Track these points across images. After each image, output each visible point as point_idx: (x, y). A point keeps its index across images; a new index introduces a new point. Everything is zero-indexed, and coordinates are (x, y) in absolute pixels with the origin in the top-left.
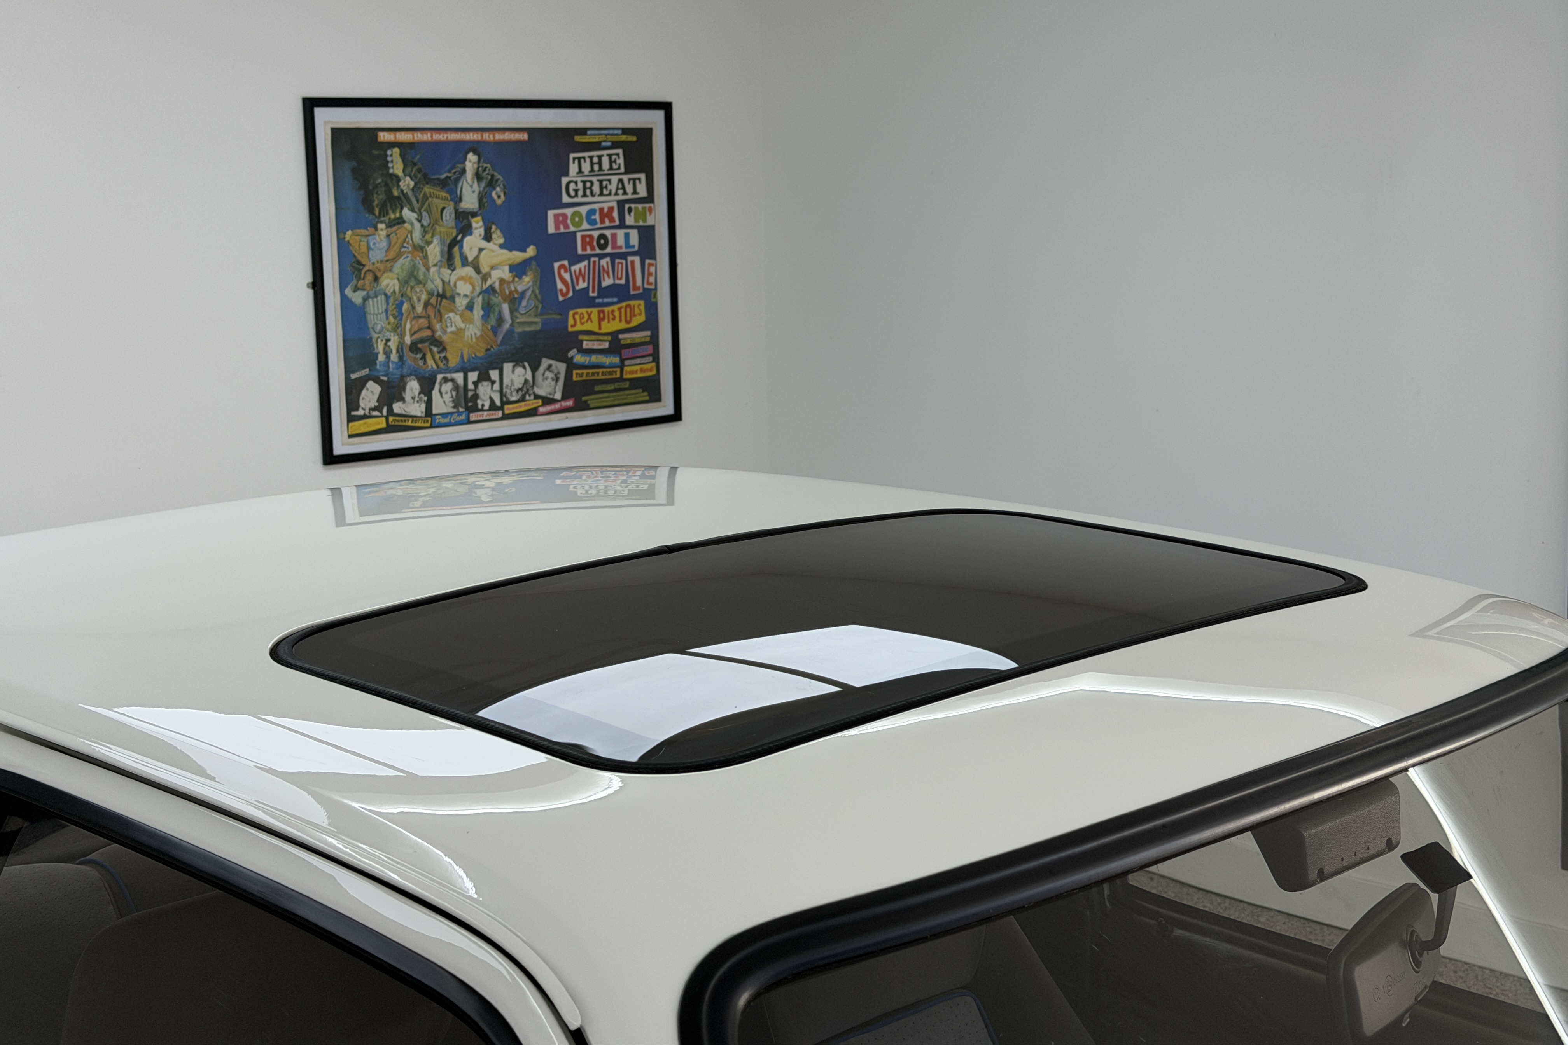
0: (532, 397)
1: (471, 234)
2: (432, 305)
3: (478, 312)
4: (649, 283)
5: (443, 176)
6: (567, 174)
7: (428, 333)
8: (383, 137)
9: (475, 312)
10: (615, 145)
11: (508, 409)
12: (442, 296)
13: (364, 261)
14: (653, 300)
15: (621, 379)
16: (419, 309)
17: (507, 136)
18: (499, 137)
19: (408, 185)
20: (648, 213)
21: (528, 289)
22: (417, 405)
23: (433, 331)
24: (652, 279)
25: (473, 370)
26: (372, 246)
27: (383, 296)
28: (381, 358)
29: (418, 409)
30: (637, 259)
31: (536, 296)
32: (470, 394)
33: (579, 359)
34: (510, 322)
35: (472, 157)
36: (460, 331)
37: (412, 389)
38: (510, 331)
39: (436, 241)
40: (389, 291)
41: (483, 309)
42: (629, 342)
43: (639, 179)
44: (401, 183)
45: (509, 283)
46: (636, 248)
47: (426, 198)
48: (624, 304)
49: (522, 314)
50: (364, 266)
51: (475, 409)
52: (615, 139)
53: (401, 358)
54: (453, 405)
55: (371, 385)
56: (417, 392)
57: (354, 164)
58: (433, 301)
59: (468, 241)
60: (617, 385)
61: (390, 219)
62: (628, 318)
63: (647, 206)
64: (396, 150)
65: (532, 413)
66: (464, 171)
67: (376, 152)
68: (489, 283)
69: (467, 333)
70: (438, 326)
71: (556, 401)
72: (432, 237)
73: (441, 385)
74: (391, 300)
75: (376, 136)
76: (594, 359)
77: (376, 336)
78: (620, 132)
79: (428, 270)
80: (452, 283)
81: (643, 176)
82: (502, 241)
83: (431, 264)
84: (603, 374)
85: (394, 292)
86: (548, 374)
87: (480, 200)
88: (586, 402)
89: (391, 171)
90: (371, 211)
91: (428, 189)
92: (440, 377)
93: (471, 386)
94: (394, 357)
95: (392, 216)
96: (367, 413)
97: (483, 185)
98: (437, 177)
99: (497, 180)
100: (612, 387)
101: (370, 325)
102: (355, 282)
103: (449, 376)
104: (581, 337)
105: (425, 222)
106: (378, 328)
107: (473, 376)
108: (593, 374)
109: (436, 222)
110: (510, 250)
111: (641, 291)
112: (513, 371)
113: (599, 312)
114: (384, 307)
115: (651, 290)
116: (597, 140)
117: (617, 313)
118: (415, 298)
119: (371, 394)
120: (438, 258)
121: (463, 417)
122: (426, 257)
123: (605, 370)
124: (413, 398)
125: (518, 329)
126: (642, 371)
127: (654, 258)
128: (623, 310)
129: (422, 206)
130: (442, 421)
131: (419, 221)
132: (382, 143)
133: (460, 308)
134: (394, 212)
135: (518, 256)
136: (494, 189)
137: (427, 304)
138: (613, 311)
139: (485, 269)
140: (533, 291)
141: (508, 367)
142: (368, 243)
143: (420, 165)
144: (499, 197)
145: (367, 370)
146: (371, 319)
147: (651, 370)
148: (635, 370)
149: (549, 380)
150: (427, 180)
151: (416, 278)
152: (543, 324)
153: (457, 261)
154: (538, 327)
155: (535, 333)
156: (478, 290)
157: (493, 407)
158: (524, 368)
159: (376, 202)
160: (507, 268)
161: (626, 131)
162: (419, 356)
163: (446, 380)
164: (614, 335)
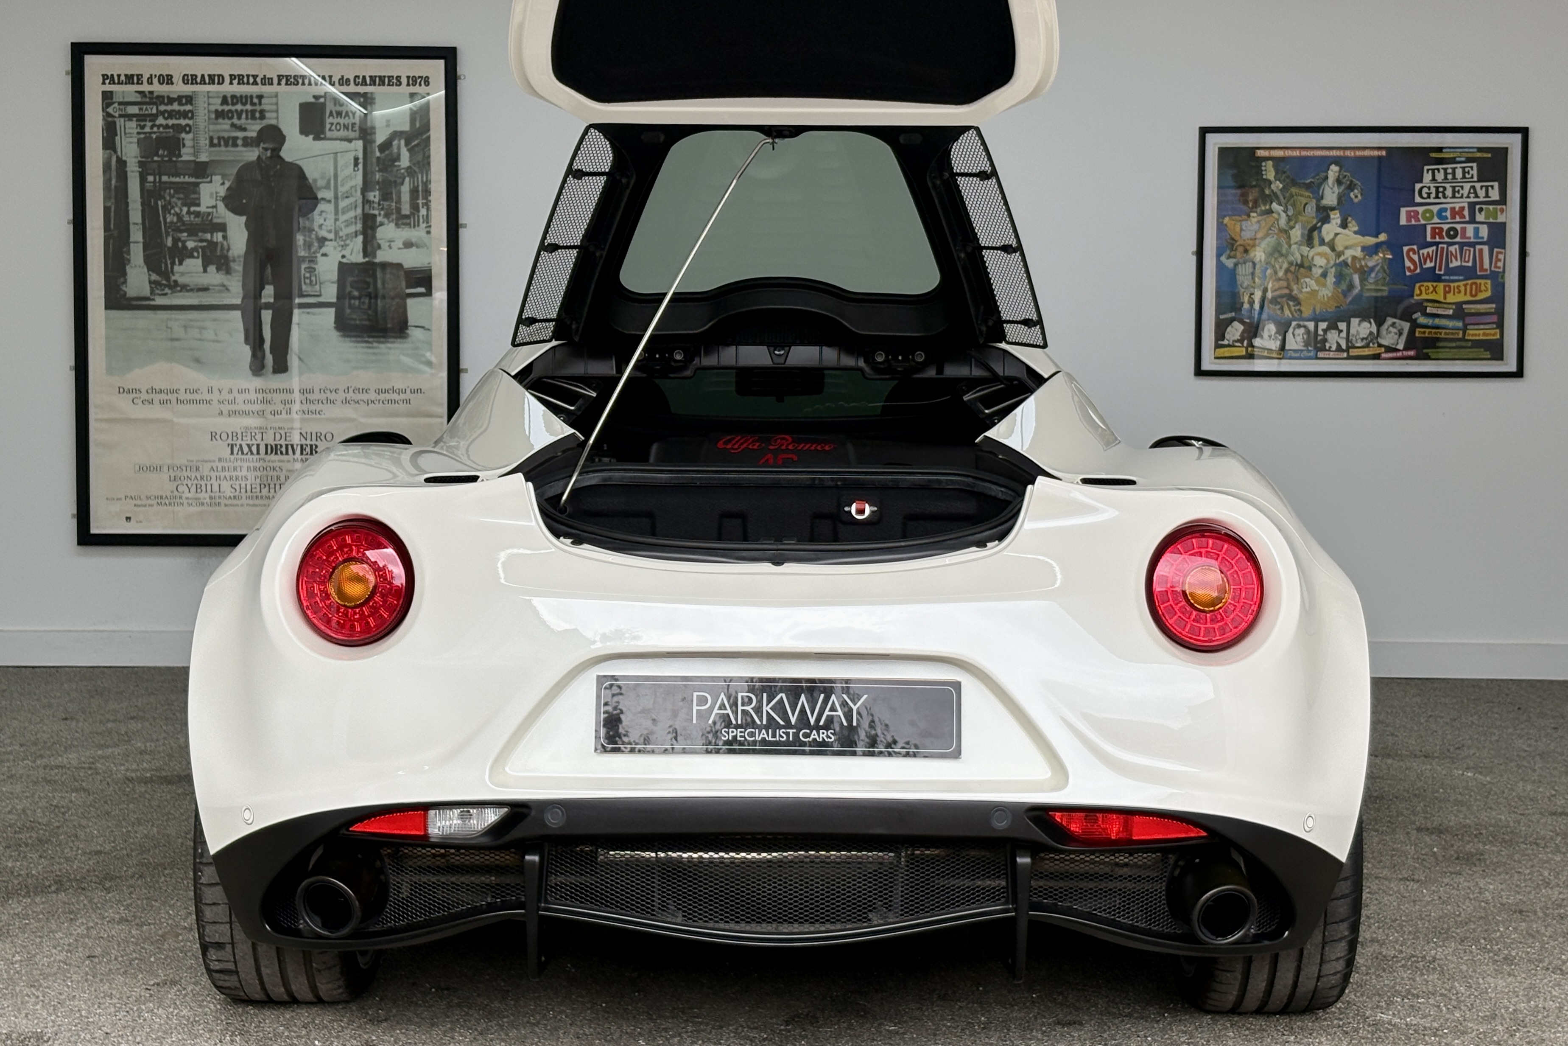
0: (1376, 345)
1: (1329, 222)
2: (1291, 272)
3: (1331, 279)
4: (1496, 267)
5: (1308, 181)
6: (1421, 181)
7: (1287, 291)
8: (1260, 153)
9: (1328, 279)
10: (1469, 160)
11: (1353, 352)
12: (1301, 266)
13: (1237, 238)
14: (1500, 280)
15: (1463, 339)
16: (1281, 274)
17: (1367, 153)
18: (1359, 153)
19: (1278, 187)
20: (1499, 213)
21: (1378, 265)
22: (1273, 342)
23: (1291, 290)
24: (1500, 264)
25: (1324, 321)
26: (1244, 227)
27: (1251, 264)
28: (1246, 306)
29: (1275, 345)
30: (1486, 249)
31: (1384, 271)
32: (1319, 338)
33: (1422, 320)
34: (1359, 288)
35: (1334, 168)
36: (1314, 293)
37: (1269, 330)
38: (1359, 296)
39: (1297, 226)
40: (1257, 260)
41: (1335, 277)
42: (1473, 311)
43: (1492, 187)
44: (1273, 186)
45: (1360, 260)
46: (1485, 239)
47: (1292, 196)
48: (1470, 282)
49: (1371, 283)
50: (1236, 241)
51: (1323, 349)
52: (1470, 155)
53: (1262, 307)
54: (1303, 344)
55: (1236, 324)
56: (1273, 333)
57: (1235, 171)
58: (1293, 269)
59: (1326, 227)
60: (1458, 343)
61: (1261, 210)
62: (1474, 292)
63: (1499, 207)
64: (1270, 163)
65: (1377, 357)
66: (1327, 178)
67: (1253, 164)
68: (1342, 258)
69: (1320, 294)
70: (1295, 287)
71: (1399, 350)
72: (1296, 222)
73: (1294, 329)
74: (1258, 266)
75: (1254, 153)
76: (1437, 321)
77: (1242, 290)
78: (1475, 150)
79: (1290, 246)
80: (1310, 258)
81: (1496, 184)
82: (1356, 229)
83: (1292, 242)
84: (1446, 334)
85: (1260, 261)
86: (1391, 329)
87: (1340, 198)
88: (1427, 354)
89: (1264, 177)
90: (1246, 202)
91: (1294, 190)
92: (1294, 323)
93: (1320, 332)
94: (1257, 306)
95: (1263, 208)
96: (1231, 343)
97: (1342, 188)
98: (1302, 181)
99: (1355, 185)
100: (1454, 345)
101: (1239, 283)
102: (1228, 252)
103: (1302, 323)
104: (1425, 304)
105: (1290, 213)
106: (1245, 285)
107: (1323, 325)
108: (1435, 333)
109: (1299, 213)
110: (1363, 236)
111: (1489, 272)
112: (1359, 325)
113: (1445, 287)
114: (1251, 270)
115: (1499, 272)
116: (1452, 156)
117: (1462, 289)
118: (1277, 266)
119: (1235, 331)
120: (1299, 238)
121: (1312, 354)
122: (1289, 237)
123: (1447, 331)
124: (1270, 336)
125: (1367, 294)
126: (1484, 334)
127: (1504, 248)
128: (1468, 287)
129: (1288, 201)
130: (1294, 355)
131: (1284, 211)
132: (1258, 157)
133: (1316, 276)
134: (1265, 205)
135: (1371, 241)
136: (1352, 190)
137: (1287, 271)
138: (1458, 287)
139: (1339, 248)
140: (1382, 267)
141: (1355, 321)
142: (1241, 226)
143: (1288, 173)
144: (1356, 197)
145: (1233, 314)
146: (1239, 278)
147: (1494, 335)
148: (1476, 333)
149: (1393, 334)
150: (1294, 183)
151: (1279, 252)
152: (1390, 291)
153: (1316, 241)
154: (1385, 294)
155: (1382, 297)
156: (1332, 263)
157: (1339, 349)
158: (1370, 323)
159: (1250, 198)
160: (1359, 249)
161: (1480, 150)
162: (1278, 307)
163: (1299, 326)
164: (1459, 305)
